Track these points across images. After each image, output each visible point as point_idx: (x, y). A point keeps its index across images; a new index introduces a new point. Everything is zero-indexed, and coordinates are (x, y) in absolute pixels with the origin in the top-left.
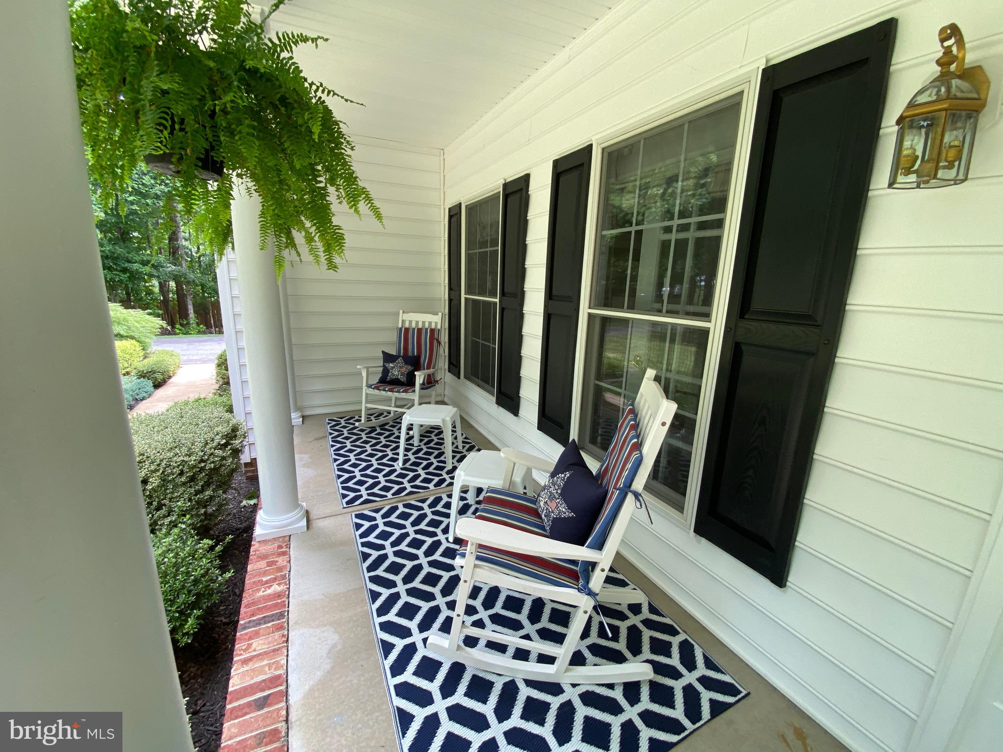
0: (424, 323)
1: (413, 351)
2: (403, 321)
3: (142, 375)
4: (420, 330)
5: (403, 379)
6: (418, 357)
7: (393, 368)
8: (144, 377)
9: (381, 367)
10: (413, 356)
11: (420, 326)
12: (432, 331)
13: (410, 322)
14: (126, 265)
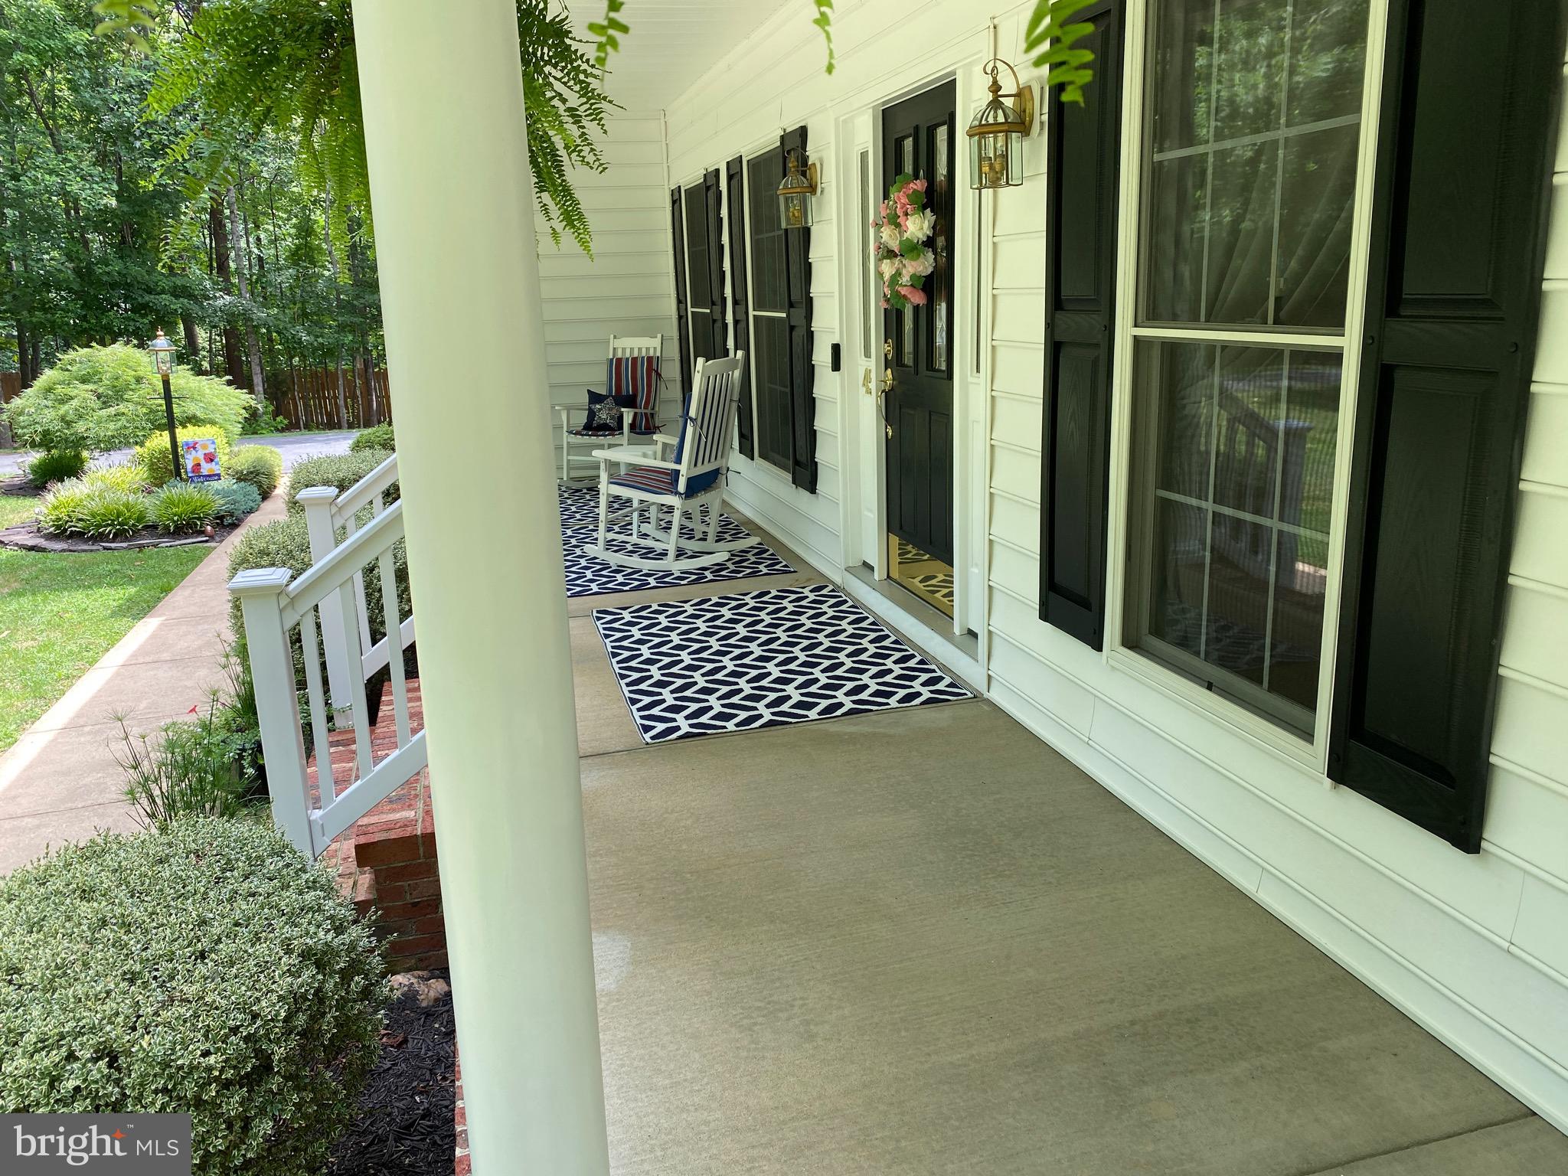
0: (640, 349)
1: (628, 391)
2: (614, 349)
3: (241, 478)
4: (635, 360)
5: (613, 423)
6: (635, 395)
7: (600, 410)
8: (245, 480)
9: (585, 410)
10: (628, 396)
11: (636, 354)
12: (650, 359)
13: (624, 350)
14: (147, 298)
